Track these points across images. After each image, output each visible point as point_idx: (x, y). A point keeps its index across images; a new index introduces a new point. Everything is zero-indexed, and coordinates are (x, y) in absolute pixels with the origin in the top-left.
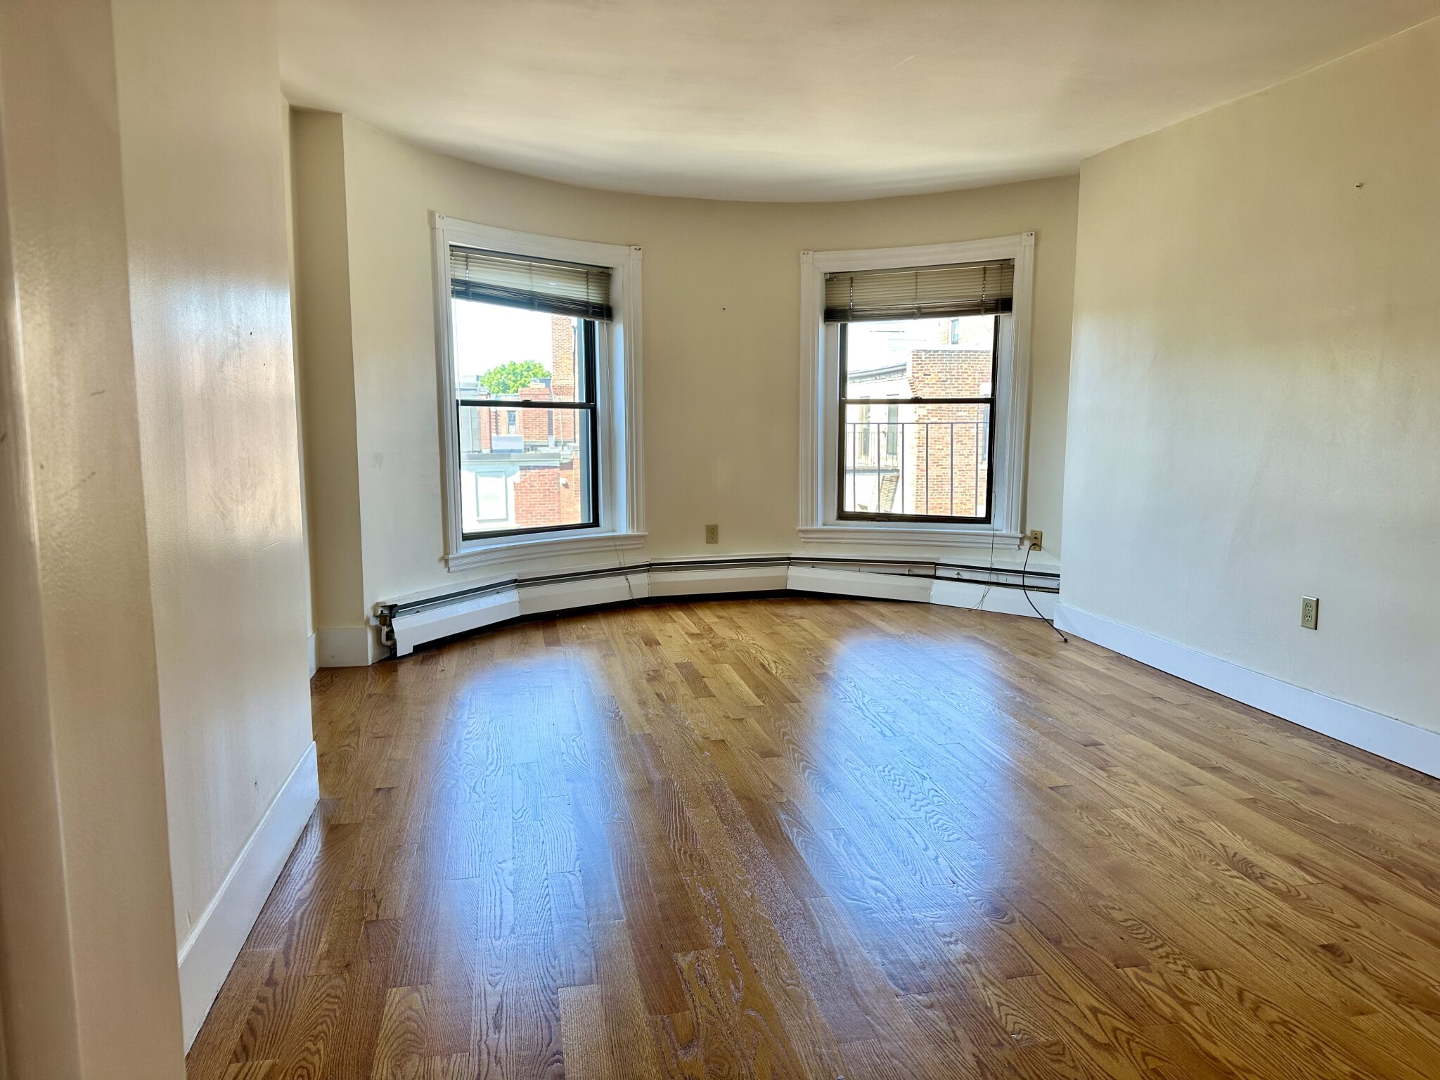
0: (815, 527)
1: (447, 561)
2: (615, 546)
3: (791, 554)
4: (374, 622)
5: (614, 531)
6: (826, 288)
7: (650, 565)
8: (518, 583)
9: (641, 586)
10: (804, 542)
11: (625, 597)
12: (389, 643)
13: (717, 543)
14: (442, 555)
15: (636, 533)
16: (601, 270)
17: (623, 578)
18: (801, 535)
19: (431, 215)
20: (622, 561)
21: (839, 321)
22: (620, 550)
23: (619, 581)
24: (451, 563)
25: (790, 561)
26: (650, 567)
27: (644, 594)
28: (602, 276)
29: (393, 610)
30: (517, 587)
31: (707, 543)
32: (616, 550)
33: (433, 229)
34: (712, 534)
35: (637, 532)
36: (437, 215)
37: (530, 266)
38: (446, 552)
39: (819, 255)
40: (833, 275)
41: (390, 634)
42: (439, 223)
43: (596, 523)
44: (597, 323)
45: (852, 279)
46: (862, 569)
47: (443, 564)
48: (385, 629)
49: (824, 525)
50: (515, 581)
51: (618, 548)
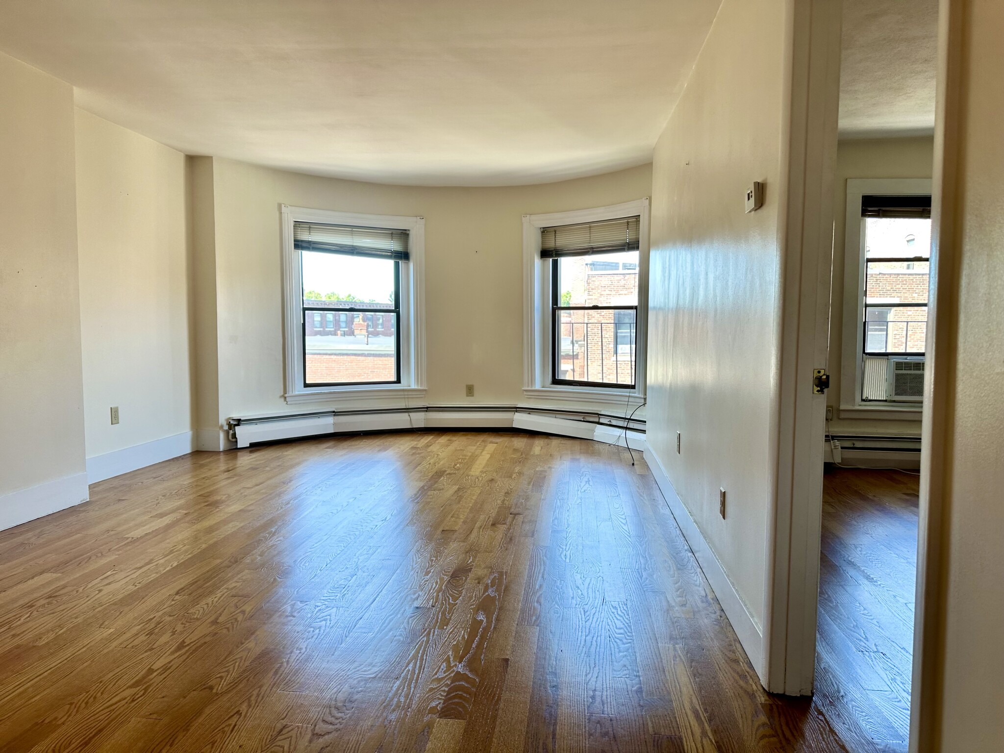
0: (533, 388)
1: (285, 398)
2: (404, 395)
3: (517, 405)
4: (226, 428)
5: (409, 386)
6: (542, 237)
7: (427, 408)
8: (335, 413)
9: (419, 420)
10: (527, 398)
11: (407, 426)
12: (234, 440)
13: (473, 396)
14: (282, 394)
15: (419, 388)
16: (401, 231)
17: (406, 415)
18: (525, 393)
19: (280, 206)
20: (407, 404)
21: (550, 257)
22: (406, 398)
23: (404, 416)
24: (288, 399)
25: (516, 409)
26: (427, 409)
27: (422, 425)
28: (404, 235)
29: (239, 422)
30: (334, 415)
31: (467, 396)
32: (404, 398)
33: (281, 213)
34: (470, 390)
35: (421, 386)
36: (283, 206)
37: (352, 231)
38: (285, 392)
39: (533, 217)
40: (545, 229)
41: (234, 435)
42: (284, 209)
43: (398, 381)
44: (400, 262)
45: (555, 231)
46: (557, 416)
47: (283, 399)
48: (231, 432)
49: (543, 387)
50: (334, 412)
51: (407, 396)
